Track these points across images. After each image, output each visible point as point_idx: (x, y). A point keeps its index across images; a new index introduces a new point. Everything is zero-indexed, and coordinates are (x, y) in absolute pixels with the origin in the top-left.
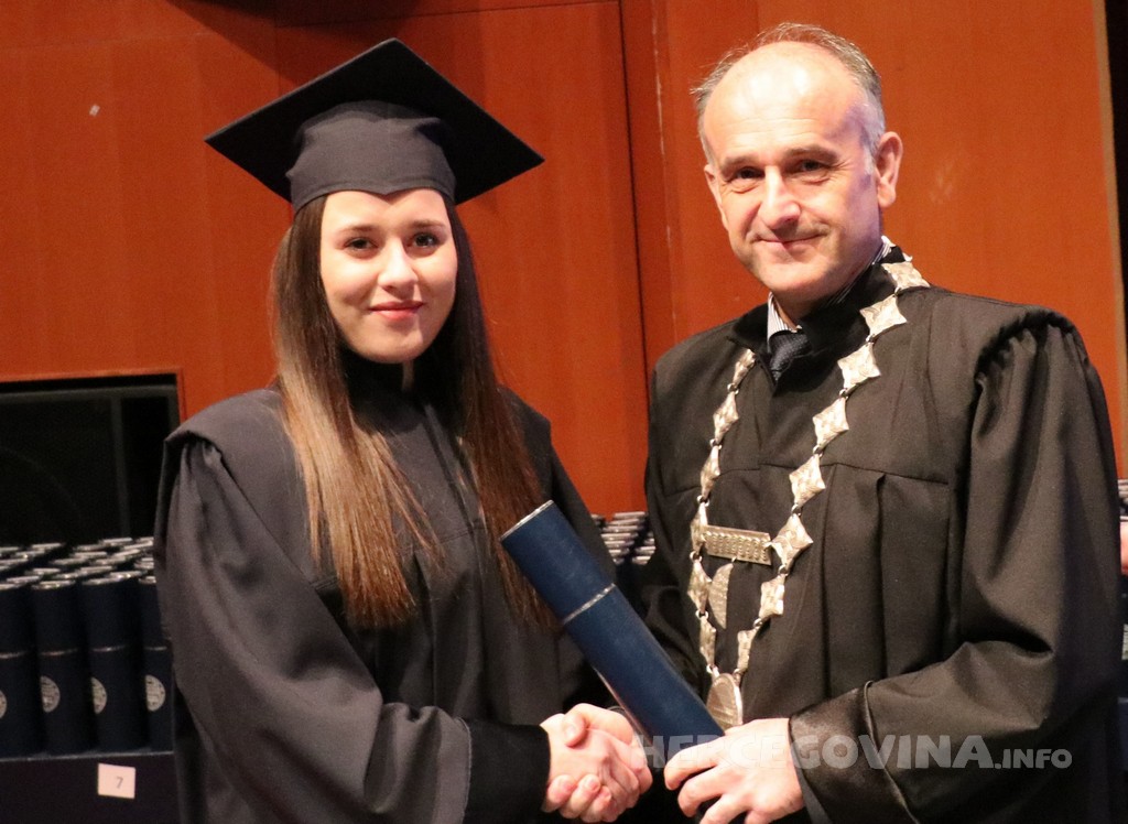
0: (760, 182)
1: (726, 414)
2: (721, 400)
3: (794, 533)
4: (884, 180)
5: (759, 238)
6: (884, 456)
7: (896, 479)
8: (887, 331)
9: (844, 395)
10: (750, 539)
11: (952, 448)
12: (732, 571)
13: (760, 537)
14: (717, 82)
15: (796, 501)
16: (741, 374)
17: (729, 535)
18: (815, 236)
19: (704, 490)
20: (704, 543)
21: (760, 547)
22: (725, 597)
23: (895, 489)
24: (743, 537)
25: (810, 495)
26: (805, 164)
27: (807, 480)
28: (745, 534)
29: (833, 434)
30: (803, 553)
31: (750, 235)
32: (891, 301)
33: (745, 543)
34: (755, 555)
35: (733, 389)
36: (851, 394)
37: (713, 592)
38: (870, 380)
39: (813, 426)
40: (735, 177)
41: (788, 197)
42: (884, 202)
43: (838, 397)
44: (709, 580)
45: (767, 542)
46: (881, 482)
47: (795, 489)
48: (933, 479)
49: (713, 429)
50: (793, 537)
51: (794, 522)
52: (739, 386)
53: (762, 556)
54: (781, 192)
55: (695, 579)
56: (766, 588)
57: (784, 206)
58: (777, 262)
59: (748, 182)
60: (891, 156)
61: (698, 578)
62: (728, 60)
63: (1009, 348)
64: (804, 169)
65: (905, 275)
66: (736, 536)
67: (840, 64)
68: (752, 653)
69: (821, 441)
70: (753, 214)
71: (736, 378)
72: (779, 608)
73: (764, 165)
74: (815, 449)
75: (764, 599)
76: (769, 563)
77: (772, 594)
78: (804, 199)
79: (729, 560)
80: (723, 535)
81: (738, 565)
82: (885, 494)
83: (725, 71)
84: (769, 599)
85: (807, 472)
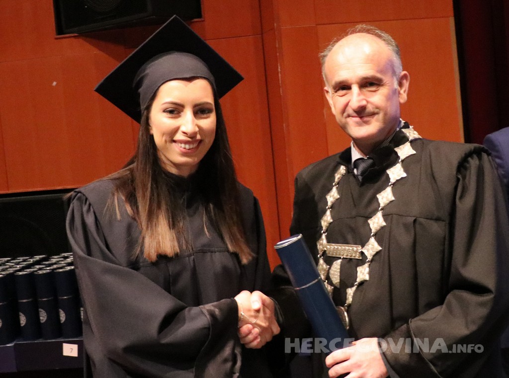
0: (349, 91)
1: (333, 195)
2: (329, 190)
3: (373, 245)
4: (402, 92)
5: (349, 116)
6: (415, 210)
7: (422, 220)
8: (407, 158)
9: (391, 185)
10: (351, 248)
11: (447, 206)
12: (341, 262)
13: (356, 247)
14: (330, 51)
15: (372, 231)
16: (339, 178)
17: (340, 248)
18: (373, 114)
19: (324, 228)
20: (325, 251)
21: (356, 252)
22: (339, 274)
23: (421, 224)
24: (347, 248)
25: (379, 228)
26: (368, 83)
27: (377, 222)
28: (348, 246)
29: (388, 202)
30: (378, 253)
31: (345, 114)
32: (408, 145)
33: (350, 250)
34: (354, 255)
35: (336, 185)
36: (394, 184)
37: (331, 272)
38: (402, 178)
39: (377, 199)
40: (338, 90)
41: (362, 97)
42: (402, 101)
43: (388, 186)
44: (328, 267)
45: (360, 249)
46: (415, 221)
47: (371, 226)
48: (438, 219)
49: (327, 202)
50: (372, 247)
51: (372, 240)
52: (338, 183)
53: (357, 256)
54: (359, 95)
55: (320, 266)
56: (359, 269)
57: (360, 101)
58: (357, 126)
59: (344, 92)
60: (405, 81)
61: (322, 266)
62: (335, 42)
63: (468, 162)
64: (368, 85)
65: (411, 133)
66: (343, 247)
67: (383, 42)
68: (353, 297)
69: (382, 205)
70: (347, 105)
71: (336, 180)
72: (367, 277)
73: (352, 84)
74: (380, 208)
75: (359, 274)
76: (361, 258)
77: (363, 271)
78: (369, 98)
79: (340, 258)
80: (336, 247)
81: (344, 259)
82: (417, 226)
83: (333, 46)
84: (361, 274)
85: (377, 219)
